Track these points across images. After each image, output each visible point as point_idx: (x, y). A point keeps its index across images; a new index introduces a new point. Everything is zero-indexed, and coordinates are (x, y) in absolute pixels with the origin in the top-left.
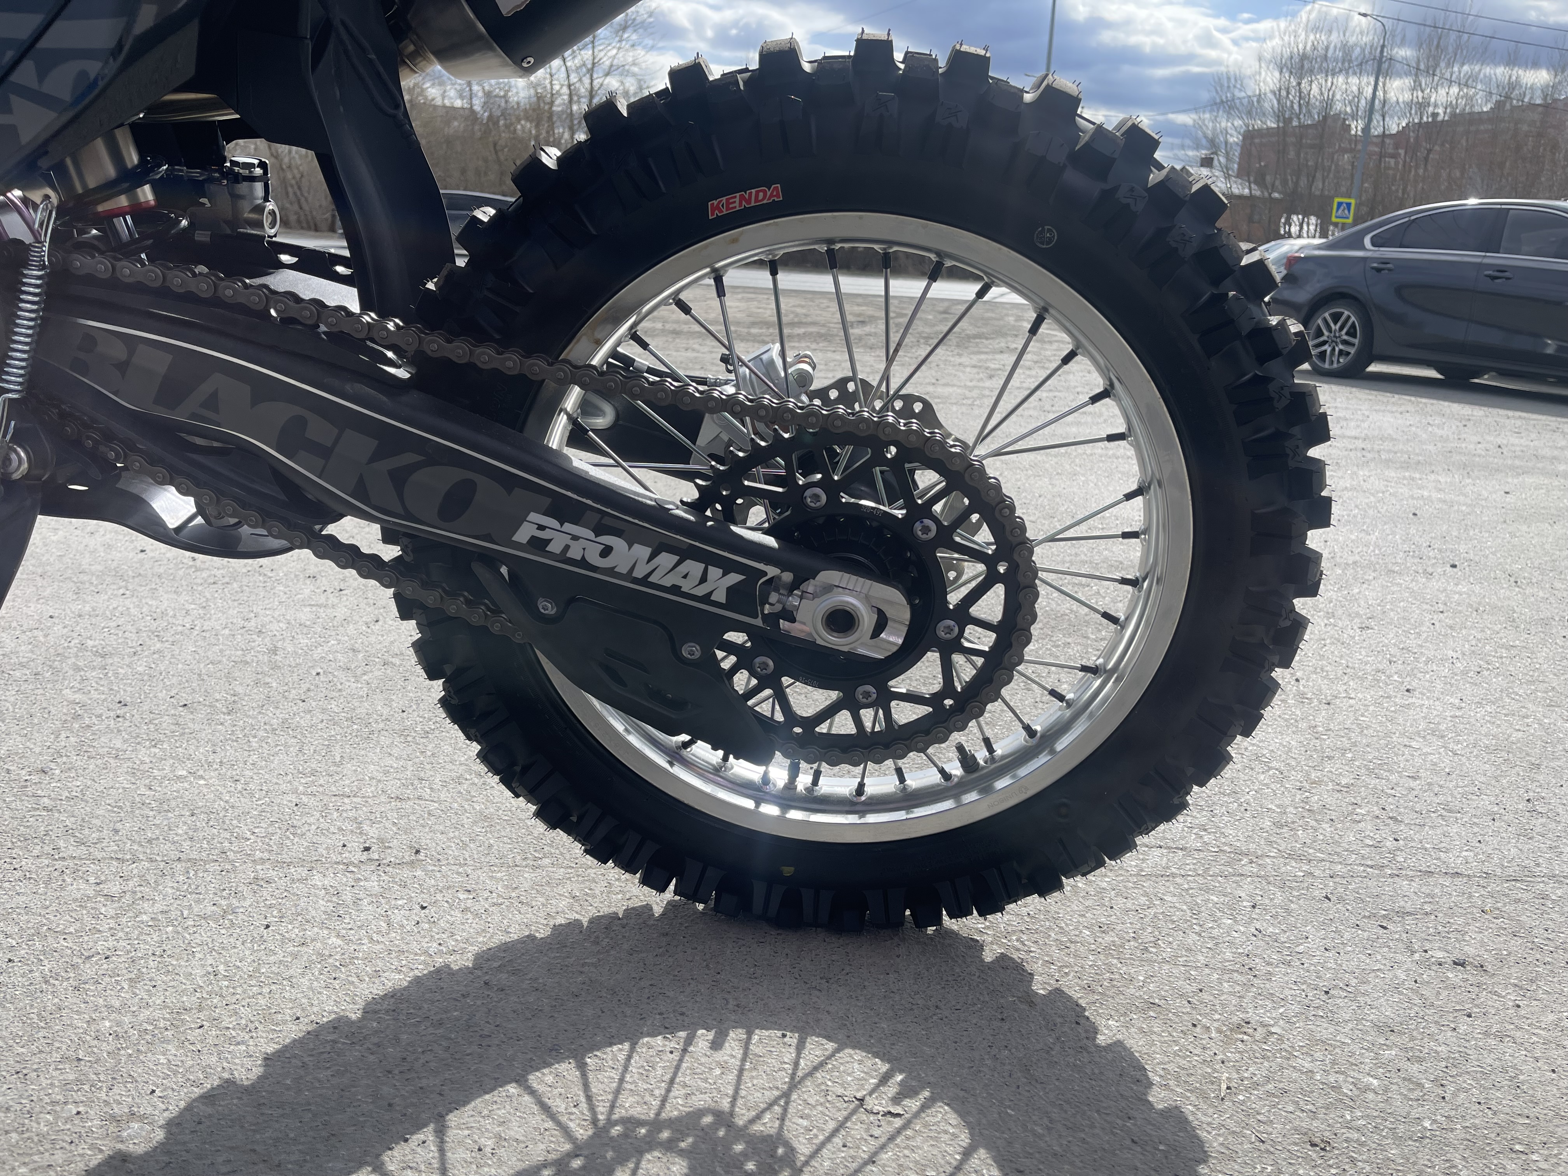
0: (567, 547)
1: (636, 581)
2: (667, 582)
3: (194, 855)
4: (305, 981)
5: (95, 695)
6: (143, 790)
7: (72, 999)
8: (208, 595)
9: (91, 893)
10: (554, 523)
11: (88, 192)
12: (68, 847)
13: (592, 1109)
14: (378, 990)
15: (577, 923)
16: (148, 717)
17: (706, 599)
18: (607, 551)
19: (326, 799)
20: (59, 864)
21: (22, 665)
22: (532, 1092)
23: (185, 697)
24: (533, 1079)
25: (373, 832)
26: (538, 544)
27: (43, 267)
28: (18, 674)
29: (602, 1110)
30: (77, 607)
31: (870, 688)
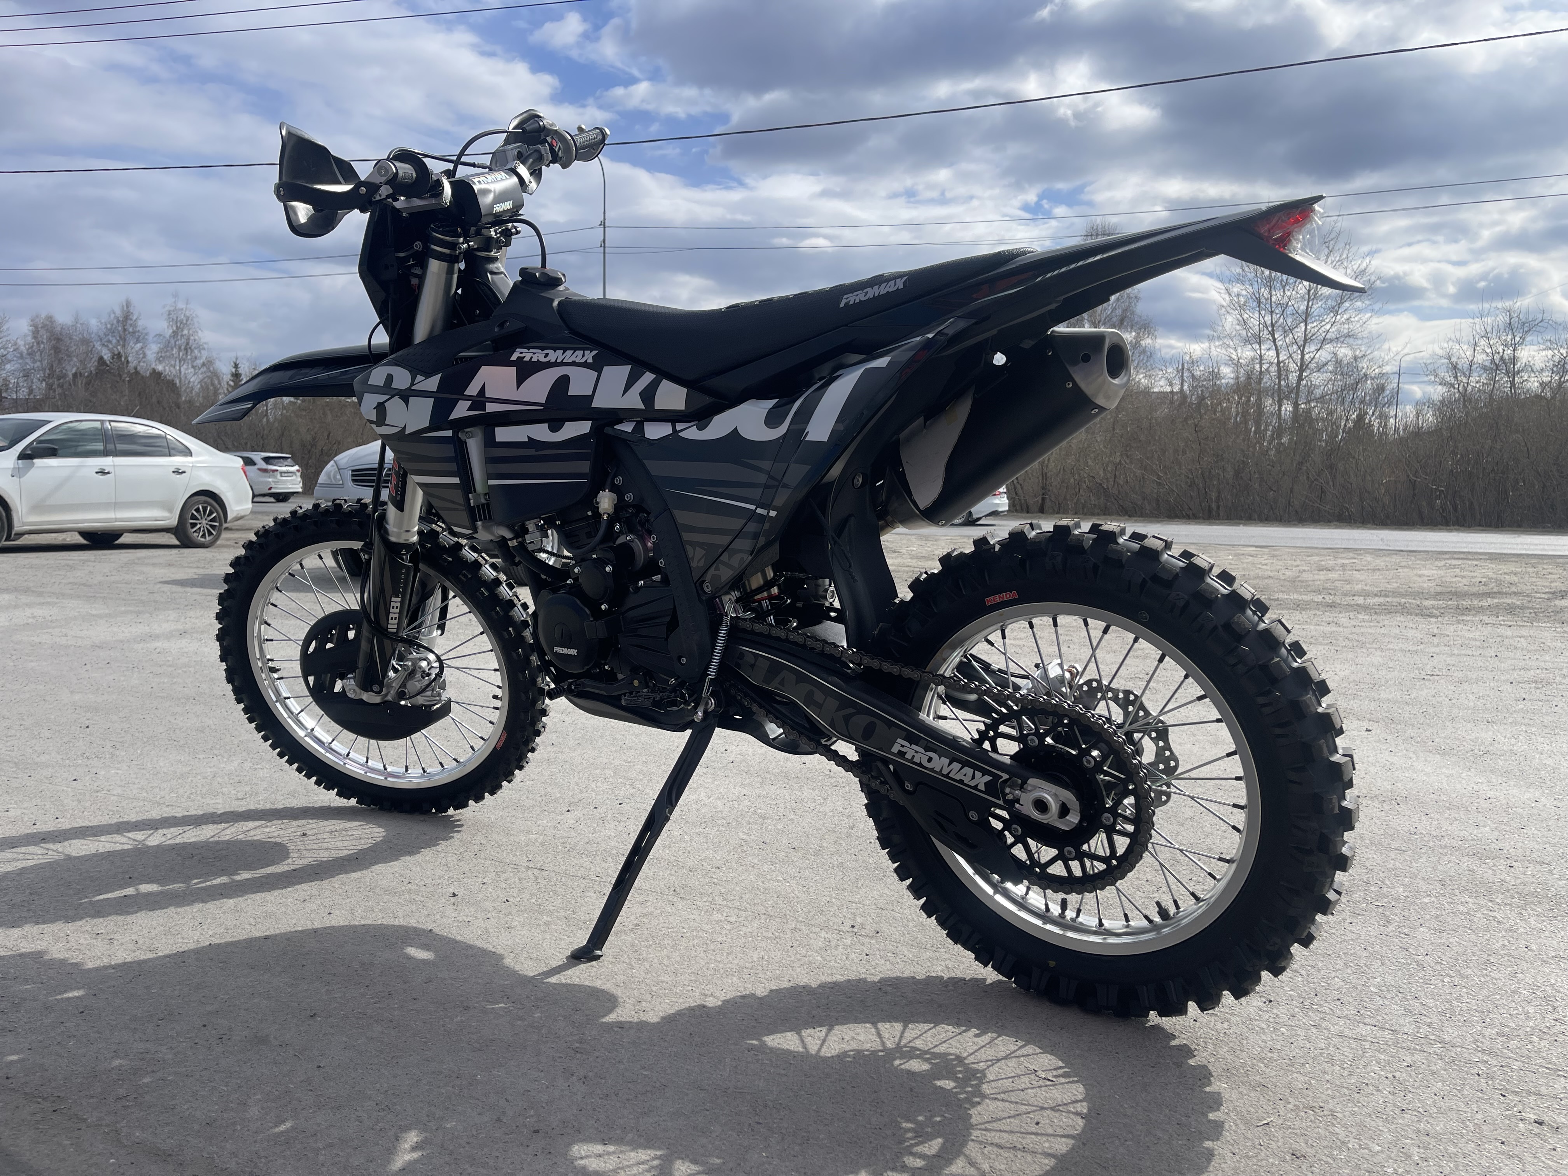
0: (913, 756)
1: (943, 775)
2: (958, 777)
3: (772, 914)
4: (799, 970)
5: (753, 837)
6: (759, 883)
7: (702, 954)
8: (830, 792)
9: (723, 919)
10: (907, 744)
11: (752, 591)
12: (719, 900)
13: (900, 1040)
14: (829, 979)
15: (942, 977)
16: (774, 851)
17: (975, 787)
18: (930, 760)
19: (844, 902)
20: (713, 906)
21: (723, 818)
22: (877, 1028)
23: (796, 844)
24: (880, 1025)
25: (859, 920)
26: (901, 754)
27: (727, 626)
28: (720, 822)
29: (904, 1042)
30: (758, 791)
31: (1072, 849)
